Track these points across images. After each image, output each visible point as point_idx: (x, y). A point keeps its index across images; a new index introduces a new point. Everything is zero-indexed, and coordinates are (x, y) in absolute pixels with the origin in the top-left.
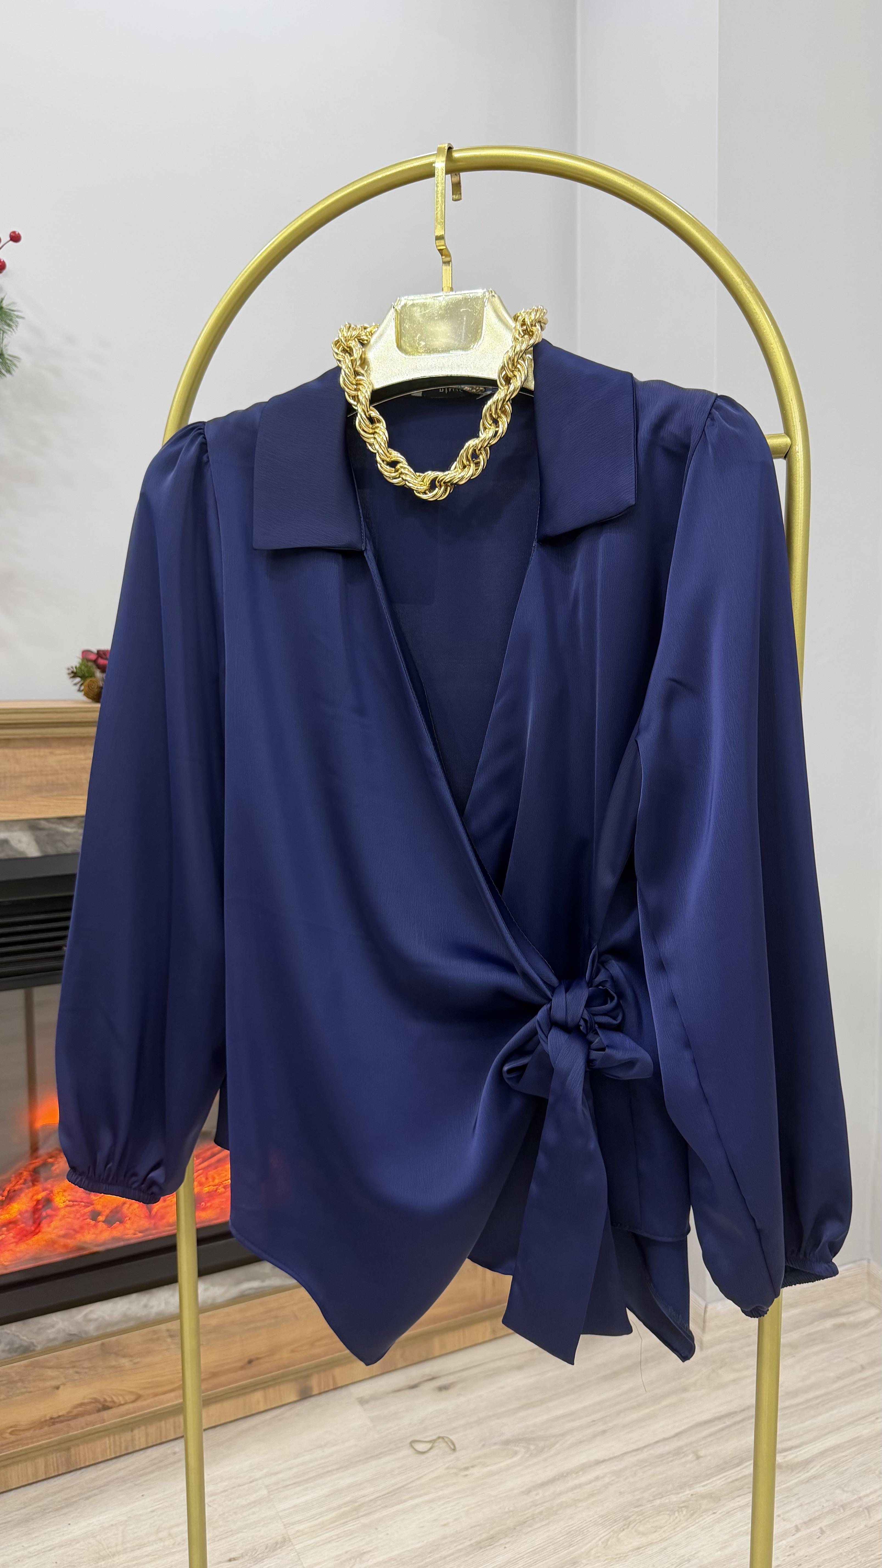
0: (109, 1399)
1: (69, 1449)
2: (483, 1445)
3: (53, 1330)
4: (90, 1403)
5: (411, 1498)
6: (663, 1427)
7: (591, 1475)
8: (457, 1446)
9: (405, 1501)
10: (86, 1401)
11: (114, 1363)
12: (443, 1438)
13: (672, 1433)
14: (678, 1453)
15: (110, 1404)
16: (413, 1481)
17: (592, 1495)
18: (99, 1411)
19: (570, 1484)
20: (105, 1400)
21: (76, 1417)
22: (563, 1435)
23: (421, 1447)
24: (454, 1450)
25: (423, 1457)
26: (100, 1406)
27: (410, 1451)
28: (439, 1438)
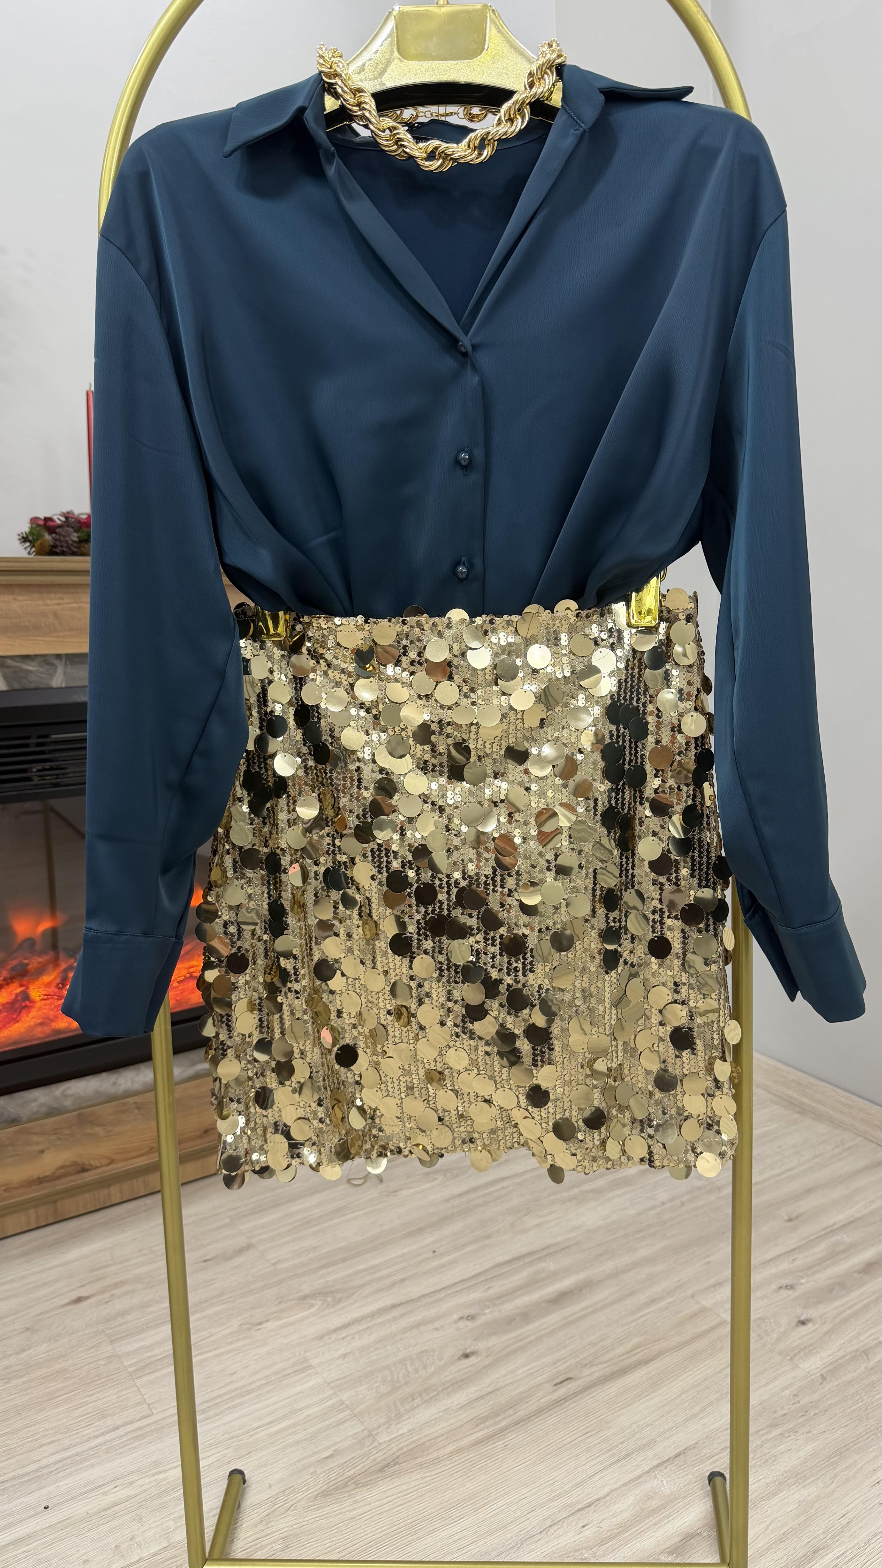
0: (87, 1163)
1: (55, 1202)
3: (37, 1103)
4: (71, 1166)
5: (352, 1213)
9: (347, 1215)
10: (67, 1163)
11: (89, 1131)
15: (88, 1167)
16: (351, 1203)
18: (79, 1172)
20: (84, 1164)
21: (59, 1177)
26: (79, 1168)
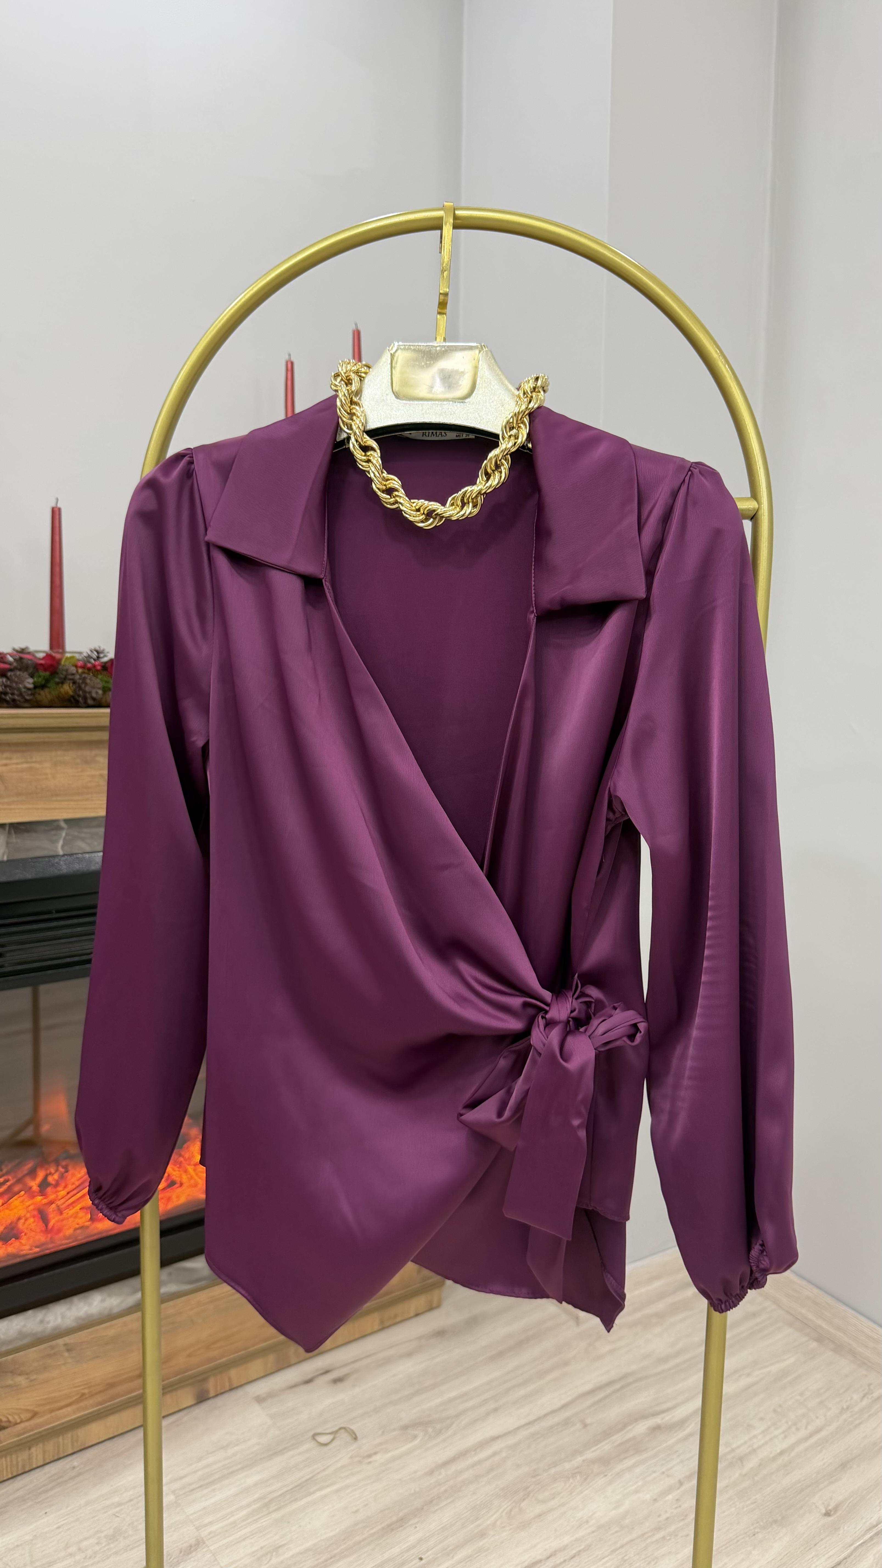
0: (4, 1419)
2: (383, 1433)
5: (320, 1489)
6: (550, 1400)
7: (488, 1452)
8: (358, 1435)
9: (314, 1492)
12: (344, 1428)
13: (559, 1405)
14: (566, 1423)
15: (5, 1424)
16: (318, 1473)
17: (491, 1469)
19: (470, 1461)
22: (458, 1416)
23: (323, 1439)
24: (356, 1439)
25: (326, 1449)
27: (311, 1445)
28: (341, 1428)
